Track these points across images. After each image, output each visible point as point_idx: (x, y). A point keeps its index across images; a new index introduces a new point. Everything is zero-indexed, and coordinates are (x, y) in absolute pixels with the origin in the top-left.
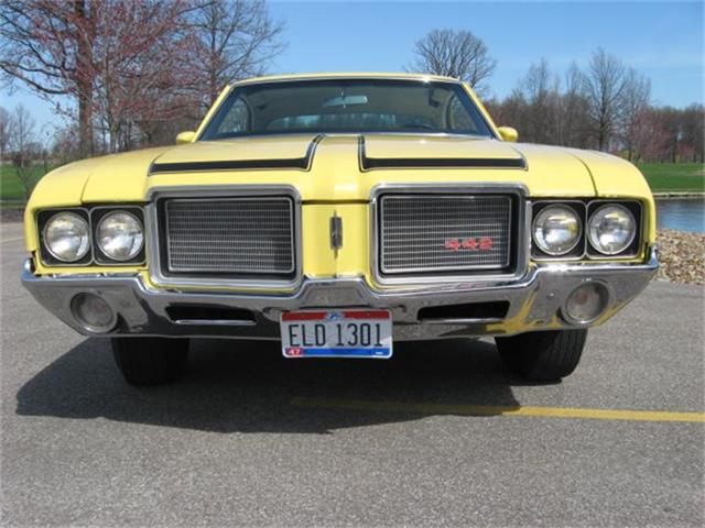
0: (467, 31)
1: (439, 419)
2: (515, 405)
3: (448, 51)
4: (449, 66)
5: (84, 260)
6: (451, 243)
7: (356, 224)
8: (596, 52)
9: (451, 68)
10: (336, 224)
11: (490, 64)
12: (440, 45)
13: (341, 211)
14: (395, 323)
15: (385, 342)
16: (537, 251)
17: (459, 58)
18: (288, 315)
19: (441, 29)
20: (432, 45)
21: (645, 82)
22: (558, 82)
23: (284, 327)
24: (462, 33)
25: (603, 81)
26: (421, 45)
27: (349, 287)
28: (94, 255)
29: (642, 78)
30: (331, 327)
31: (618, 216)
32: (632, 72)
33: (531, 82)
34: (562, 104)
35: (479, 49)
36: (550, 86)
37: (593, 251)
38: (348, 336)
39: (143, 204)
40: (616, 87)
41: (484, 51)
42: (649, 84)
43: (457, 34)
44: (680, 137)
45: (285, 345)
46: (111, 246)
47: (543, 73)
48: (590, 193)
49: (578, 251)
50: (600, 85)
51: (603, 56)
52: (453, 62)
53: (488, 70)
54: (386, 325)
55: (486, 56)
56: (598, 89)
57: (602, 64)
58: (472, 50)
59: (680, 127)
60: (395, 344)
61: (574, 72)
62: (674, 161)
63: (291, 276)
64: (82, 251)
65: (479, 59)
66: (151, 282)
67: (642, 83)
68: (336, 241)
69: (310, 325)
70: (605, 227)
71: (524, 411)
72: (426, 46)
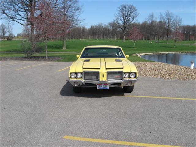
0: (131, 5)
1: (114, 97)
2: (124, 95)
3: (126, 10)
4: (127, 14)
5: (75, 78)
6: (115, 77)
7: (105, 75)
8: (167, 11)
9: (127, 15)
10: (103, 75)
11: (138, 13)
12: (124, 8)
13: (104, 74)
14: (109, 85)
15: (108, 87)
16: (124, 77)
17: (129, 12)
18: (98, 84)
19: (124, 4)
20: (122, 8)
21: (180, 19)
22: (156, 19)
23: (97, 85)
24: (130, 5)
25: (168, 19)
26: (119, 8)
27: (104, 82)
28: (76, 77)
29: (179, 18)
30: (102, 85)
31: (134, 74)
32: (177, 17)
33: (149, 19)
34: (158, 24)
35: (135, 10)
36: (154, 19)
37: (131, 78)
38: (104, 86)
39: (82, 72)
40: (172, 21)
41: (136, 10)
42: (181, 20)
43: (129, 5)
44: (191, 33)
45: (97, 87)
46: (79, 77)
47: (152, 16)
48: (130, 71)
49: (129, 78)
50: (167, 20)
51: (168, 12)
52: (128, 13)
53: (137, 15)
54: (108, 85)
55: (137, 11)
56: (167, 22)
57: (168, 15)
58: (133, 10)
59: (191, 31)
60: (109, 87)
61: (161, 16)
62: (189, 40)
63: (98, 80)
64: (75, 77)
65: (135, 12)
66: (83, 81)
67: (179, 19)
68: (103, 77)
69: (100, 85)
70: (132, 75)
71: (125, 96)
72: (121, 9)
